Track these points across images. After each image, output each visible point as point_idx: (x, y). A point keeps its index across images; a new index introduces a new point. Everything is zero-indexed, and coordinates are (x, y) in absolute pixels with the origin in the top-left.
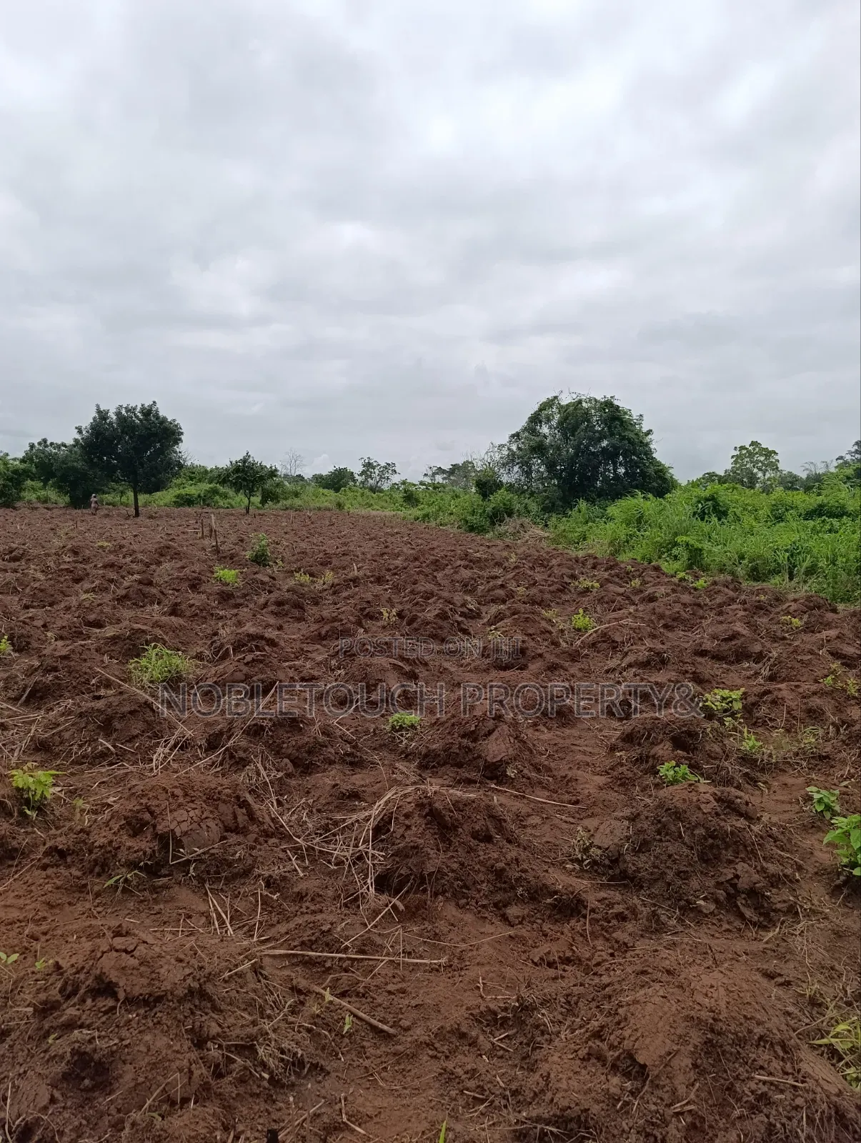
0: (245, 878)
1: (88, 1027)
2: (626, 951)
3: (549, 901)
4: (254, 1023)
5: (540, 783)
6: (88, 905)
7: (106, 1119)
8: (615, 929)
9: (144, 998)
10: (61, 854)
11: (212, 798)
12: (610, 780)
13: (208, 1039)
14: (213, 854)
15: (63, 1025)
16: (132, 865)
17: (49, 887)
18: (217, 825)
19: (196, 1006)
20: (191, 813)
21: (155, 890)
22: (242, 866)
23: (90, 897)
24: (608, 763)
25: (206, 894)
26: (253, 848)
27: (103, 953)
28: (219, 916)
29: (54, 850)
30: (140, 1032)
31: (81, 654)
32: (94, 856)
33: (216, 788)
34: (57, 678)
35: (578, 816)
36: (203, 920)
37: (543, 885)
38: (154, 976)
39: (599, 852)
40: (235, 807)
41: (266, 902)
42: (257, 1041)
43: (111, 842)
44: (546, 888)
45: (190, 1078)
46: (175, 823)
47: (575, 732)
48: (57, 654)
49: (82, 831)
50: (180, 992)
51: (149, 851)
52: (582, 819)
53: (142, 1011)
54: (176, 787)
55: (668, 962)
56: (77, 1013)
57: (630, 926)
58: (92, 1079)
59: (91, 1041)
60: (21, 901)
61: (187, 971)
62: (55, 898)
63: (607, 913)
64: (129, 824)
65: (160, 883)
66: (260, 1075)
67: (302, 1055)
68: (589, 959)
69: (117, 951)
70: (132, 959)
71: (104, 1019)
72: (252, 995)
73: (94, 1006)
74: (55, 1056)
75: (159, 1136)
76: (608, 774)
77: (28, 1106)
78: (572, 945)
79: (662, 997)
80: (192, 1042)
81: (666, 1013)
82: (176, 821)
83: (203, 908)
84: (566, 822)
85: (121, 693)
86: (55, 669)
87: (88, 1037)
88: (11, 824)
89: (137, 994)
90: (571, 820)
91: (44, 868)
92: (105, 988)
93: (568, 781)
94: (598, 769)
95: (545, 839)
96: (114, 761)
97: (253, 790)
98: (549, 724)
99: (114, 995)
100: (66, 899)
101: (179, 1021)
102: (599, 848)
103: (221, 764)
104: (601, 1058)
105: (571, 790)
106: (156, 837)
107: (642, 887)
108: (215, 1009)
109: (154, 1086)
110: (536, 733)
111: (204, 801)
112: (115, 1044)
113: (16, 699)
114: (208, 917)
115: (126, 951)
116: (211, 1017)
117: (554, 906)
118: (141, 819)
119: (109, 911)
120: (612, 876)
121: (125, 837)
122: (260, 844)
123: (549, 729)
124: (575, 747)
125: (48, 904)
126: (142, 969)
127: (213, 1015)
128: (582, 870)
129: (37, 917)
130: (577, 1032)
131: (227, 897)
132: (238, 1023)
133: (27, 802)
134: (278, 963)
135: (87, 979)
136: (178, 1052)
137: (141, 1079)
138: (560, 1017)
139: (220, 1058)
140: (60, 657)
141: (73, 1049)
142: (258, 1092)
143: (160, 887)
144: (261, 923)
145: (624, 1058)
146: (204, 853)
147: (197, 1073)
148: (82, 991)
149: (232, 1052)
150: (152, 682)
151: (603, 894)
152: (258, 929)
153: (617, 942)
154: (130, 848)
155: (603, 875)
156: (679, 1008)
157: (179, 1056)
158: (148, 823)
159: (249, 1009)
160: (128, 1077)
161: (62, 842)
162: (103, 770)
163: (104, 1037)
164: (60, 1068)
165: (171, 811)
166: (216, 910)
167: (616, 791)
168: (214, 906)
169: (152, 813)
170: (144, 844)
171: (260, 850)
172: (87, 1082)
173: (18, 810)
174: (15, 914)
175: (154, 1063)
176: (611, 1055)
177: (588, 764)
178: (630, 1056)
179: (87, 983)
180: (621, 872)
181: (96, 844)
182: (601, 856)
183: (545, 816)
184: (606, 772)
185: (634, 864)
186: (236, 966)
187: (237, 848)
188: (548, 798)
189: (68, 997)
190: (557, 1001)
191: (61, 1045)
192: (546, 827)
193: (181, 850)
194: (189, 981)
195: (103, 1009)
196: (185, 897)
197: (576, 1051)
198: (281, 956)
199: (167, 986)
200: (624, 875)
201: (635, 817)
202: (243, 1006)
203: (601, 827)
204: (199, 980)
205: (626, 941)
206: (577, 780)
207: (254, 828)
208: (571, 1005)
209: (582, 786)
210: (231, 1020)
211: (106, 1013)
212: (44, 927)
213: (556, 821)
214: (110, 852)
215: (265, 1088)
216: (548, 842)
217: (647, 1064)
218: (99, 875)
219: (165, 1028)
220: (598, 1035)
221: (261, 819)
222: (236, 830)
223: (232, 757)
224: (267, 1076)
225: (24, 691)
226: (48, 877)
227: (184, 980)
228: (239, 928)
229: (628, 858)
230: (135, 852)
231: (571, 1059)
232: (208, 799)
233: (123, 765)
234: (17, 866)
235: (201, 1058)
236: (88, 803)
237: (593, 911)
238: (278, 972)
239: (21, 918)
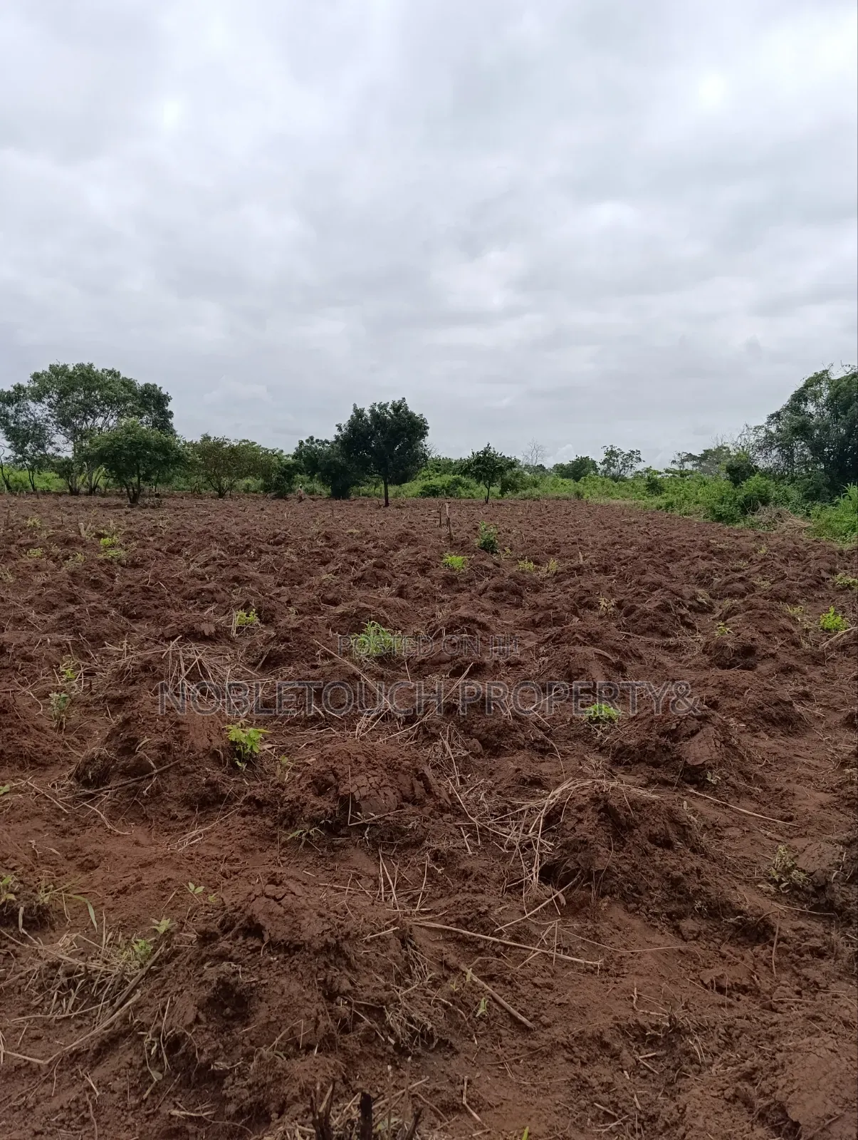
0: (416, 848)
1: (237, 961)
2: (816, 992)
3: (732, 920)
4: (387, 988)
5: (749, 793)
6: (275, 853)
7: (240, 1048)
8: (808, 964)
9: (285, 944)
10: (257, 805)
11: (392, 767)
12: (835, 799)
13: (338, 993)
14: (388, 821)
15: (217, 956)
16: (314, 821)
17: (245, 833)
18: (394, 794)
19: (331, 961)
20: (371, 780)
21: (332, 848)
22: (414, 836)
23: (278, 846)
24: (836, 779)
25: (378, 858)
26: (426, 820)
27: (256, 896)
28: (386, 882)
29: (251, 800)
30: (277, 975)
31: (309, 628)
32: (283, 810)
33: (396, 759)
34: (288, 647)
35: (787, 833)
36: (371, 882)
37: (727, 902)
38: (295, 925)
39: (802, 876)
40: (414, 779)
41: (431, 873)
42: (387, 1006)
43: (298, 798)
44: (730, 905)
45: (316, 1027)
46: (356, 786)
47: (804, 743)
48: (290, 626)
49: (279, 785)
50: (317, 945)
51: (330, 811)
52: (792, 838)
53: (282, 956)
54: (359, 754)
55: (847, 1012)
56: (229, 947)
57: (826, 965)
58: (233, 1009)
59: (235, 974)
60: (221, 842)
61: (327, 926)
62: (248, 842)
63: (799, 945)
64: (315, 783)
65: (338, 842)
66: (386, 1039)
67: (432, 1029)
68: (769, 993)
69: (267, 897)
70: (278, 907)
71: (249, 957)
72: (391, 961)
73: (244, 944)
74: (206, 981)
75: (280, 1074)
76: (835, 792)
77: (178, 1022)
78: (753, 974)
79: (832, 1051)
80: (324, 994)
81: (832, 1069)
82: (358, 785)
83: (372, 871)
84: (771, 839)
85: (334, 664)
86: (287, 640)
87: (232, 971)
88: (224, 773)
89: (279, 940)
90: (778, 837)
91: (244, 814)
92: (254, 929)
93: (782, 796)
94: (824, 785)
95: (741, 854)
96: (323, 726)
97: (438, 765)
98: (773, 730)
99: (261, 936)
100: (258, 845)
101: (313, 972)
102: (804, 871)
103: (416, 738)
104: (748, 1103)
105: (786, 805)
106: (337, 799)
107: (850, 923)
108: (349, 966)
109: (283, 1027)
110: (755, 739)
111: (385, 770)
112: (255, 982)
113: (255, 665)
114: (376, 881)
115: (274, 898)
116: (344, 974)
117: (737, 928)
118: (326, 780)
119: (292, 861)
120: (815, 905)
121: (311, 795)
122: (435, 818)
123: (771, 736)
124: (798, 758)
125: (243, 847)
126: (287, 917)
127: (347, 973)
128: (778, 893)
129: (232, 858)
130: (729, 1069)
131: (396, 864)
132: (372, 985)
133: (239, 754)
134: (431, 936)
135: (241, 918)
136: (308, 1000)
137: (273, 1019)
138: (715, 1049)
139: (348, 1014)
140: (292, 628)
141: (219, 979)
142: (382, 1054)
143: (338, 846)
144: (424, 894)
145: (775, 1110)
146: (380, 819)
147: (323, 1024)
148: (237, 927)
149: (361, 1011)
150: (368, 657)
151: (801, 924)
152: (422, 899)
153: (807, 979)
154: (313, 806)
155: (806, 902)
156: (849, 1067)
157: (308, 1004)
158: (330, 784)
159: (386, 974)
160: (263, 1014)
161: (259, 793)
162: (314, 733)
163: (248, 973)
164: (206, 993)
165: (352, 775)
166: (385, 875)
167: (842, 812)
168: (384, 871)
169: (336, 775)
170: (326, 804)
171: (433, 823)
172: (228, 1010)
173: (230, 761)
174: (214, 852)
175: (286, 1006)
176: (760, 1103)
177: (811, 779)
178: (782, 1109)
179: (241, 922)
180: (827, 902)
181: (286, 799)
182: (805, 880)
183: (746, 829)
184: (832, 789)
185: (842, 896)
186: (380, 931)
187: (411, 818)
188: (755, 810)
189: (226, 932)
190: (715, 1031)
191: (211, 973)
192: (747, 841)
193: (359, 813)
194: (327, 936)
195: (251, 948)
196: (359, 859)
197: (724, 1090)
198: (436, 929)
199: (306, 937)
200: (830, 905)
201: (851, 842)
202: (380, 970)
203: (809, 849)
204: (337, 937)
205: (818, 980)
206: (794, 794)
207: (429, 801)
208: (731, 1038)
209: (799, 802)
210: (366, 981)
211: (253, 951)
212: (235, 868)
213: (758, 837)
214: (297, 807)
215: (389, 1053)
216: (745, 858)
217: (801, 1123)
218: (286, 827)
219: (300, 976)
220: (749, 1077)
221: (437, 794)
222: (414, 802)
223: (425, 732)
224: (393, 1042)
225: (261, 657)
226: (245, 823)
227: (322, 934)
228: (404, 895)
229: (836, 888)
230: (318, 810)
231: (715, 1097)
232: (389, 768)
233: (330, 730)
234: (224, 810)
235: (330, 1011)
236: (292, 761)
237: (784, 940)
238: (430, 945)
239: (219, 857)
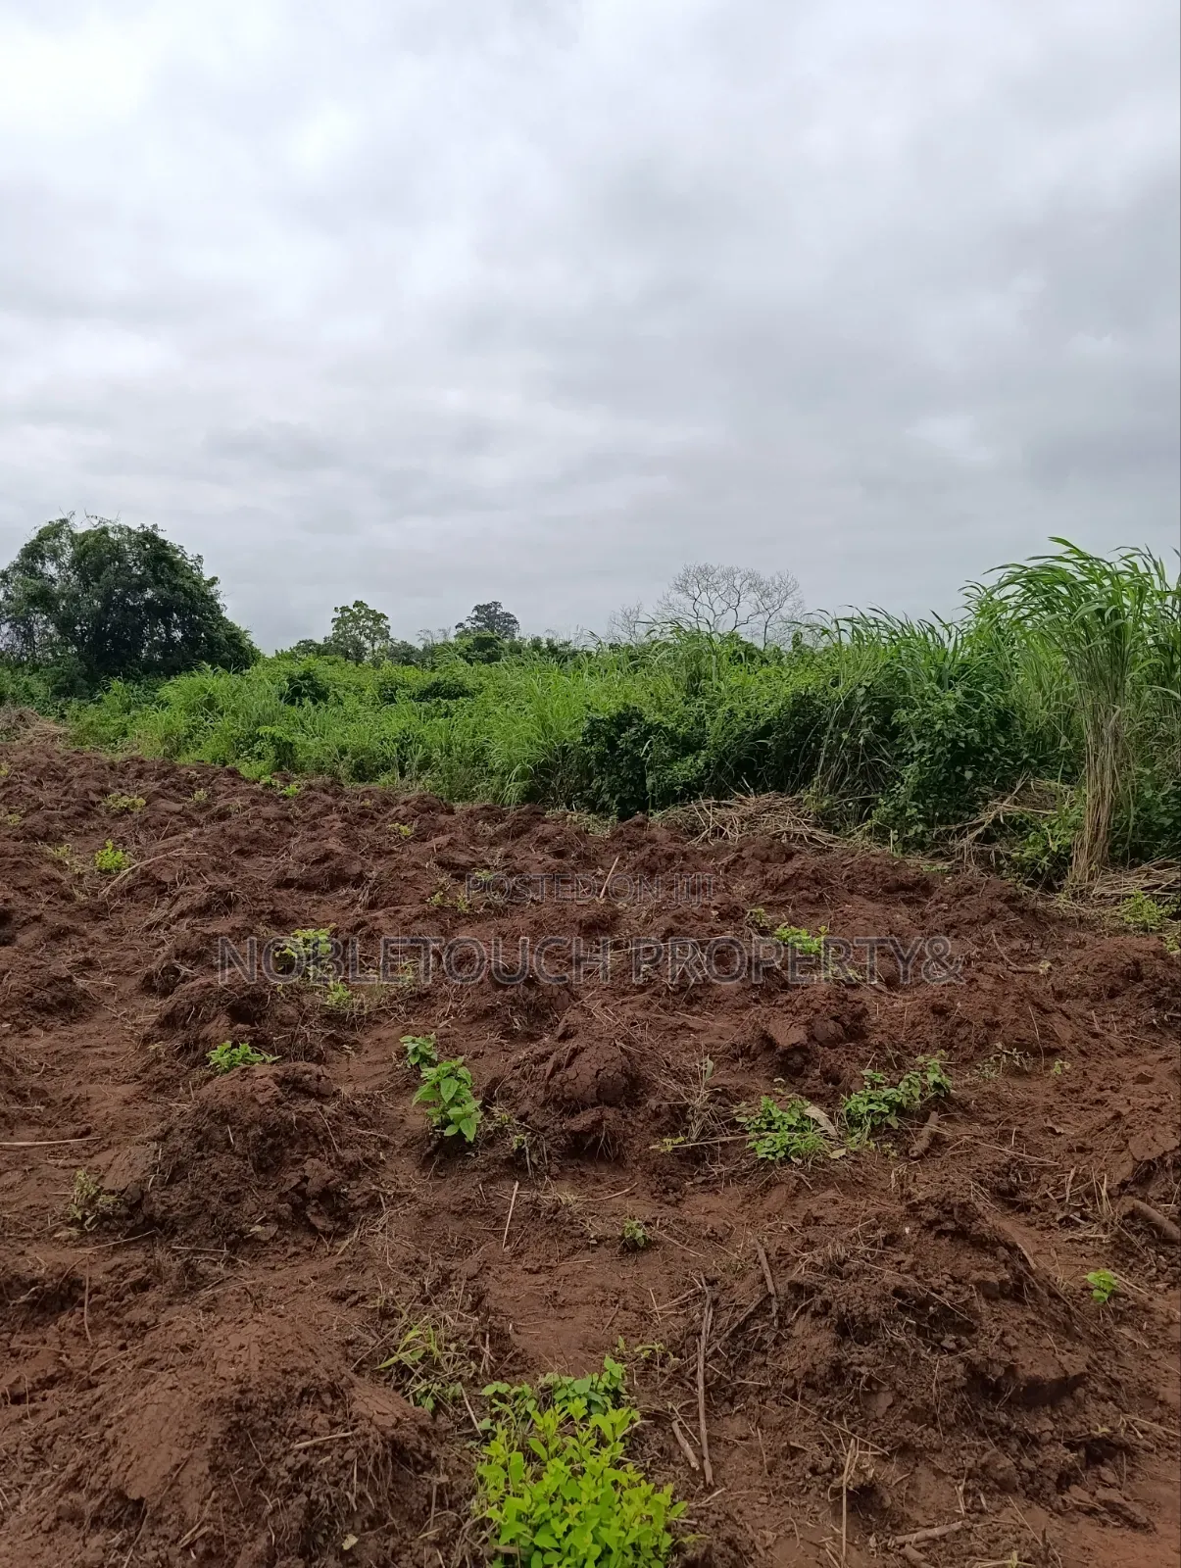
2: (144, 1334)
3: (23, 1298)
5: (26, 1118)
8: (129, 1307)
12: (141, 1088)
24: (138, 1064)
35: (86, 1153)
37: (14, 1277)
39: (112, 1199)
44: (19, 1279)
47: (92, 1027)
52: (91, 1157)
55: (184, 1334)
57: (151, 1296)
63: (118, 1287)
68: (86, 1368)
76: (139, 1078)
78: (60, 1354)
79: (171, 1389)
81: (173, 1410)
84: (64, 1168)
90: (74, 1162)
93: (73, 1105)
94: (125, 1074)
95: (26, 1204)
98: (49, 1021)
102: (112, 1193)
104: (75, 1517)
105: (79, 1116)
107: (175, 1232)
110: (26, 1041)
117: (31, 1304)
120: (132, 1229)
123: (47, 1030)
124: (88, 1050)
128: (84, 1234)
130: (44, 1491)
138: (22, 1479)
145: (112, 1501)
151: (117, 1260)
153: (130, 1325)
155: (119, 1229)
156: (193, 1395)
167: (151, 1102)
176: (91, 1507)
177: (108, 1072)
178: (120, 1495)
180: (145, 1218)
182: (115, 1204)
183: (27, 1168)
184: (136, 1076)
185: (163, 1203)
188: (38, 1138)
190: (18, 1456)
192: (33, 1182)
197: (40, 1522)
200: (150, 1221)
201: (167, 1133)
203: (116, 1162)
205: (144, 1319)
206: (88, 1099)
208: (41, 1452)
209: (95, 1108)
213: (45, 1171)
216: (31, 1207)
217: (144, 1496)
220: (74, 1484)
229: (154, 1196)
231: (30, 1538)
237: (97, 1290)
